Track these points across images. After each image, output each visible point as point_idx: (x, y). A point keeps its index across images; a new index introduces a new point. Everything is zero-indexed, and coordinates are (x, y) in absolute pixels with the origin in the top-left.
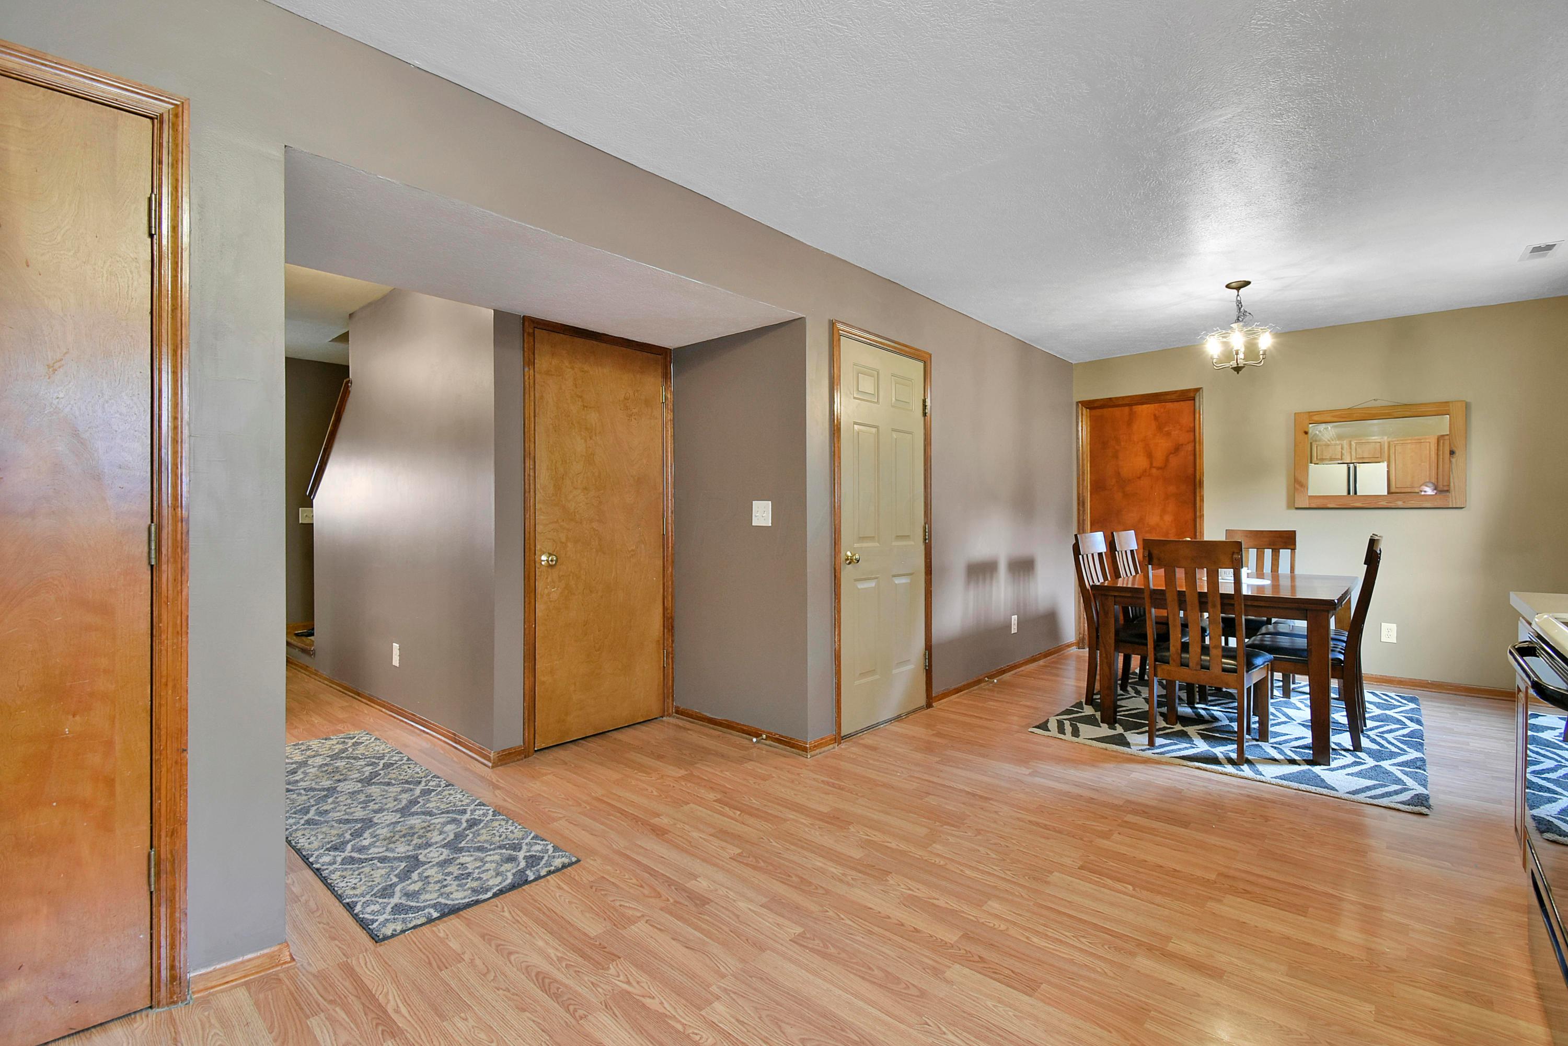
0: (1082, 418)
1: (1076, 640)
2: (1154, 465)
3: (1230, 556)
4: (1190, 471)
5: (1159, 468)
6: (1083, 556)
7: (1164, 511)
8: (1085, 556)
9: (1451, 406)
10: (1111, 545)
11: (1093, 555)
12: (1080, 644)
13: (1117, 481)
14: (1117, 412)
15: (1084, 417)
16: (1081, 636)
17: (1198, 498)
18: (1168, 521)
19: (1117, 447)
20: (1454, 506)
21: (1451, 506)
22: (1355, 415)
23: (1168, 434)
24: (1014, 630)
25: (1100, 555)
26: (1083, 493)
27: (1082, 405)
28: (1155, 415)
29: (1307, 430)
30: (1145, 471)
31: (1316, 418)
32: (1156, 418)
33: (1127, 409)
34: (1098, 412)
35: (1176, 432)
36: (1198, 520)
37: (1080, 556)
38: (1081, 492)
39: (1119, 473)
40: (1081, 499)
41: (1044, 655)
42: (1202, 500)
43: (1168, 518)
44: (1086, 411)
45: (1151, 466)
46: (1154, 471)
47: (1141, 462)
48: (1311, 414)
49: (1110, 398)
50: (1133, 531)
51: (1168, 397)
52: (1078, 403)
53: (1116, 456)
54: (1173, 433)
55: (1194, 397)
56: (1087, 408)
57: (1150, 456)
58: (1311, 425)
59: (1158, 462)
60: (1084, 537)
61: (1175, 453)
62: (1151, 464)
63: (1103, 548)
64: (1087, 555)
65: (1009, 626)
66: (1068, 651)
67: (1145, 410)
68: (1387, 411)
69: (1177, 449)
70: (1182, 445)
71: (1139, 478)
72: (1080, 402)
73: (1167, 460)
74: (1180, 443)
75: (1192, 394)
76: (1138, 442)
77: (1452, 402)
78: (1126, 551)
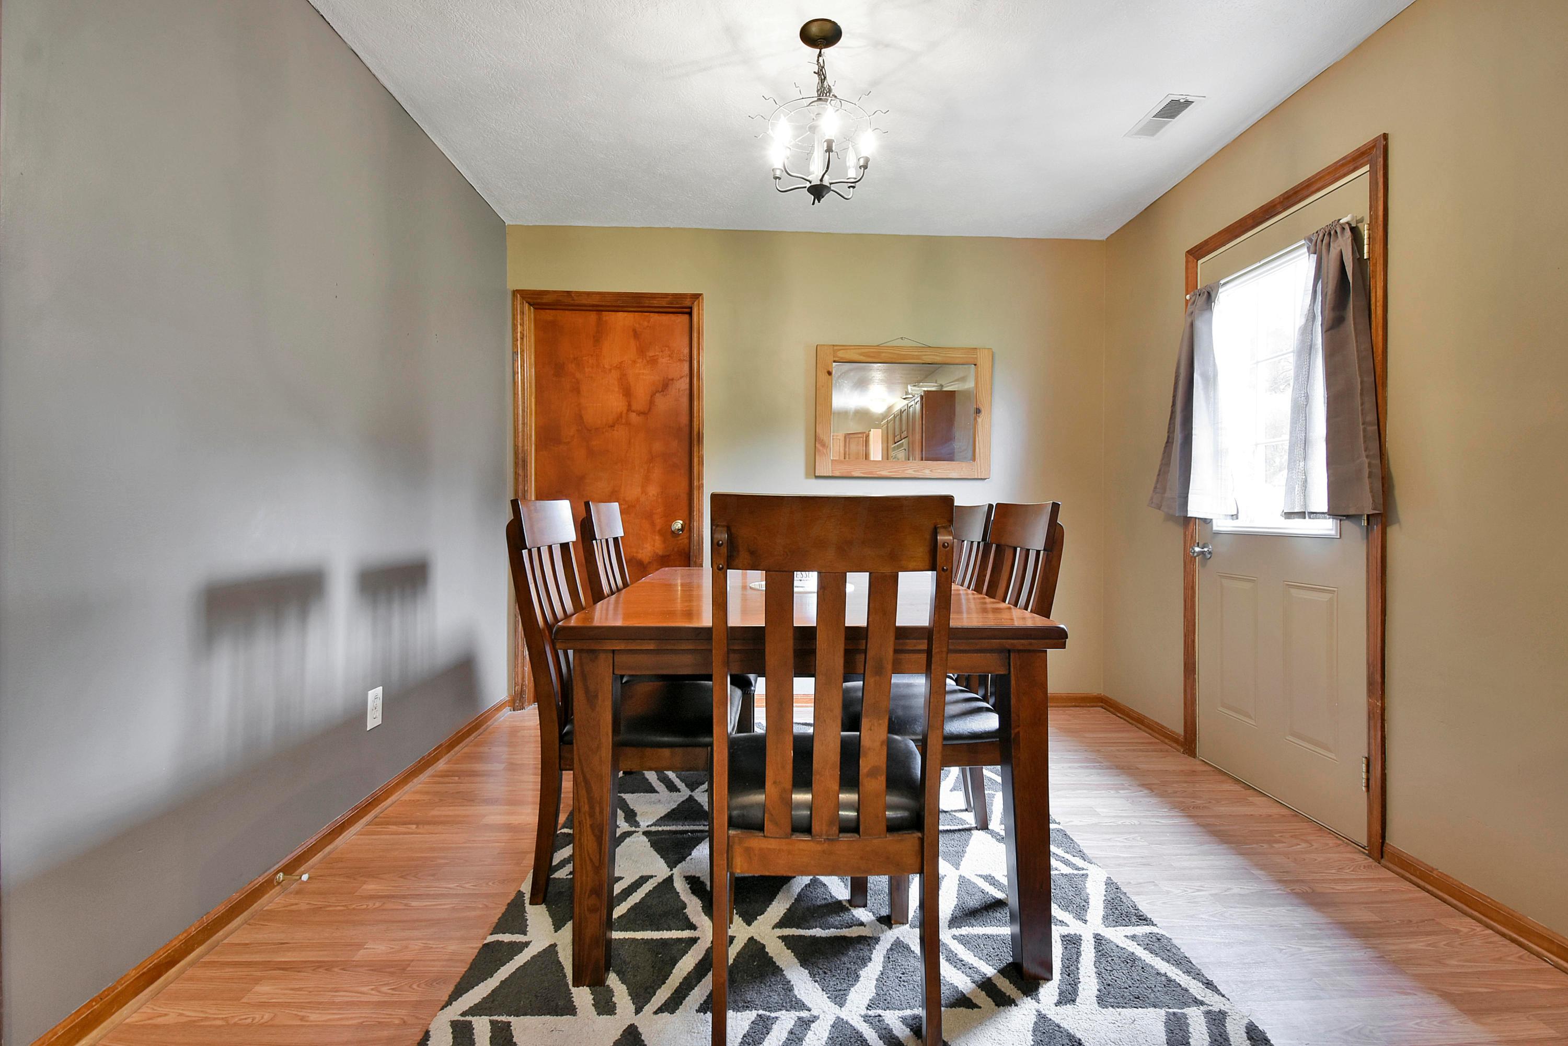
0: (522, 319)
1: (509, 695)
2: (634, 408)
3: (928, 536)
4: (684, 420)
5: (640, 413)
6: (530, 551)
7: (647, 480)
8: (534, 551)
9: (978, 353)
10: (585, 527)
11: (550, 547)
12: (516, 702)
13: (578, 430)
14: (577, 319)
15: (526, 318)
16: (518, 688)
17: (696, 460)
18: (654, 495)
19: (578, 375)
20: (979, 477)
21: (976, 477)
22: (884, 355)
23: (653, 362)
24: (374, 719)
25: (565, 547)
26: (523, 446)
27: (523, 298)
28: (635, 331)
29: (831, 370)
30: (620, 416)
31: (841, 354)
32: (636, 335)
33: (593, 316)
34: (549, 315)
35: (664, 360)
36: (695, 492)
37: (525, 552)
38: (520, 445)
39: (581, 417)
40: (520, 456)
41: (448, 746)
42: (701, 463)
43: (653, 491)
44: (529, 309)
45: (629, 409)
46: (633, 416)
47: (615, 402)
48: (835, 348)
49: (568, 292)
50: (617, 504)
51: (655, 303)
52: (515, 292)
53: (576, 390)
54: (660, 360)
55: (691, 308)
56: (530, 304)
57: (627, 393)
58: (834, 364)
59: (640, 401)
60: (532, 508)
61: (662, 391)
62: (629, 405)
63: (569, 534)
64: (539, 549)
65: (362, 716)
66: (495, 720)
67: (621, 320)
68: (916, 353)
69: (665, 385)
70: (672, 380)
71: (612, 426)
72: (518, 291)
73: (651, 402)
74: (670, 377)
75: (687, 303)
76: (610, 370)
77: (980, 349)
78: (607, 540)
